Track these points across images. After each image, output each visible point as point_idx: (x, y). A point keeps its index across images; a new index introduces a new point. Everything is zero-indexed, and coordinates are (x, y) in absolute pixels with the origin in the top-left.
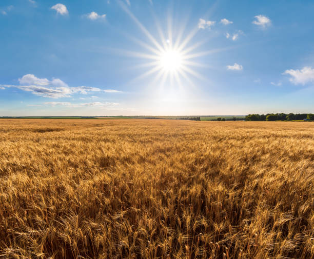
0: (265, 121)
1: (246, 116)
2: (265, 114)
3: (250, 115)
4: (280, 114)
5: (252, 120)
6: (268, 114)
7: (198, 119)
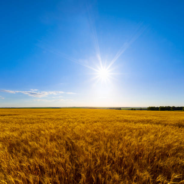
0: (159, 110)
1: (148, 108)
2: (159, 107)
3: (150, 107)
4: (168, 107)
5: (151, 110)
6: (160, 107)
7: (120, 109)
